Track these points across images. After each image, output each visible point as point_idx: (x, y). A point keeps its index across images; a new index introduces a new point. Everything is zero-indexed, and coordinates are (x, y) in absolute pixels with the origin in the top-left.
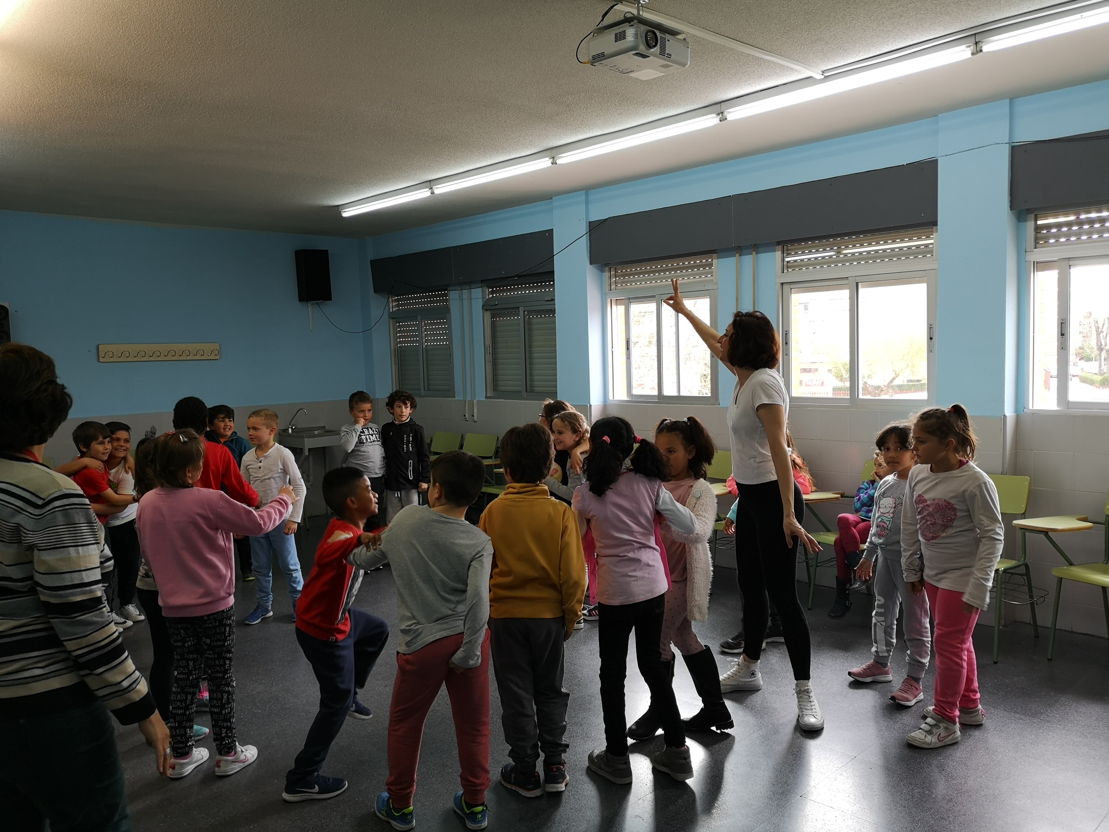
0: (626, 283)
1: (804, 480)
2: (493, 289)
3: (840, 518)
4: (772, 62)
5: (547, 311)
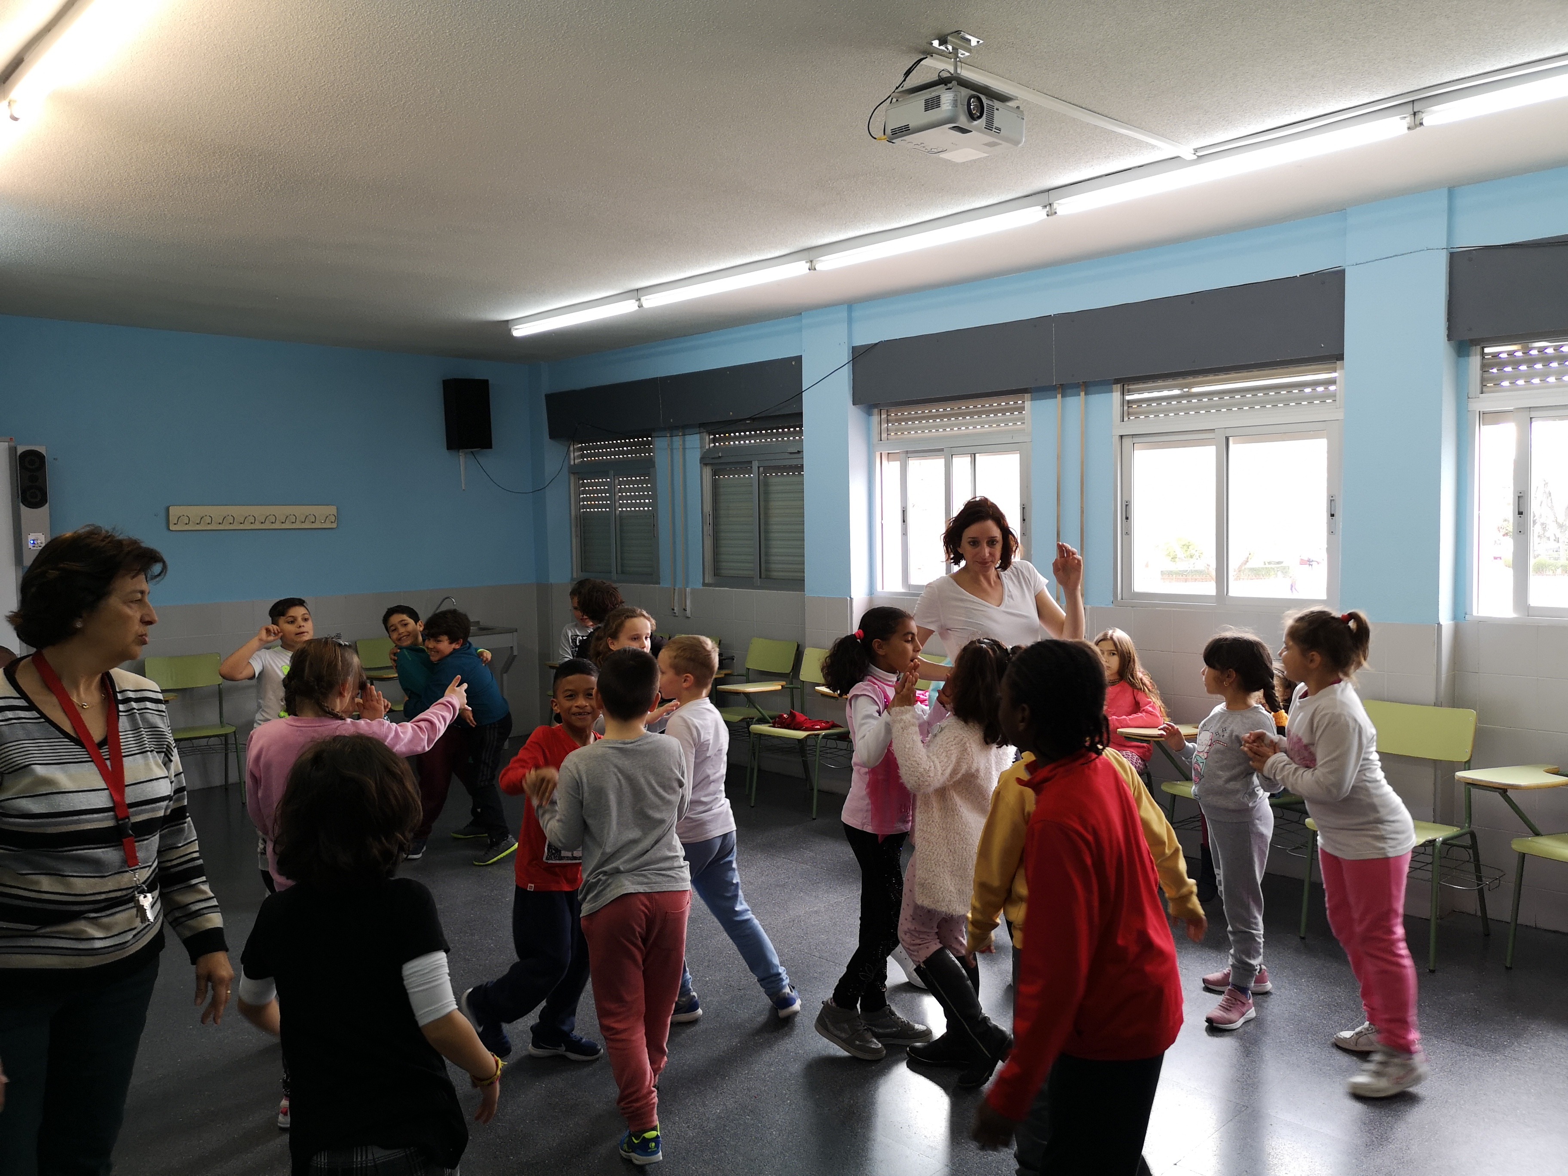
0: (902, 431)
1: (1154, 707)
2: (715, 436)
4: (1126, 137)
5: (791, 467)
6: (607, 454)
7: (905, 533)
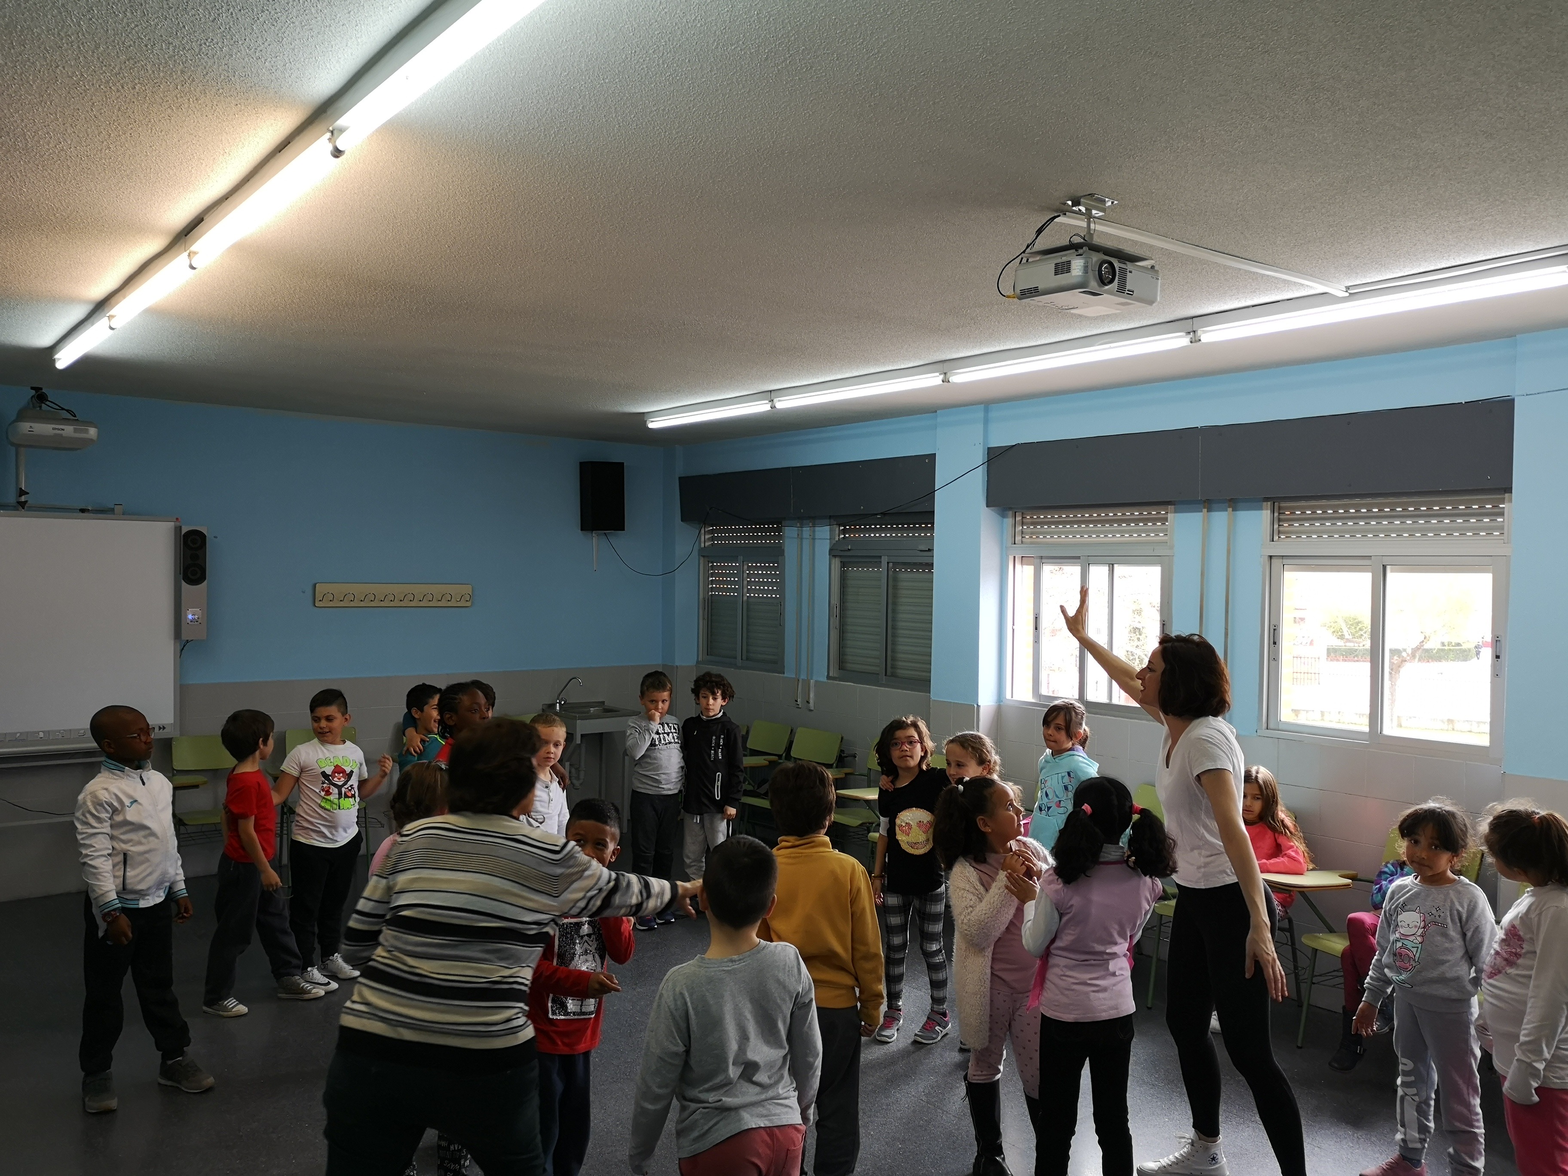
0: (1038, 534)
1: (1297, 852)
2: (845, 527)
3: (1350, 920)
4: (1273, 277)
5: (921, 564)
6: (737, 538)
7: (1037, 640)
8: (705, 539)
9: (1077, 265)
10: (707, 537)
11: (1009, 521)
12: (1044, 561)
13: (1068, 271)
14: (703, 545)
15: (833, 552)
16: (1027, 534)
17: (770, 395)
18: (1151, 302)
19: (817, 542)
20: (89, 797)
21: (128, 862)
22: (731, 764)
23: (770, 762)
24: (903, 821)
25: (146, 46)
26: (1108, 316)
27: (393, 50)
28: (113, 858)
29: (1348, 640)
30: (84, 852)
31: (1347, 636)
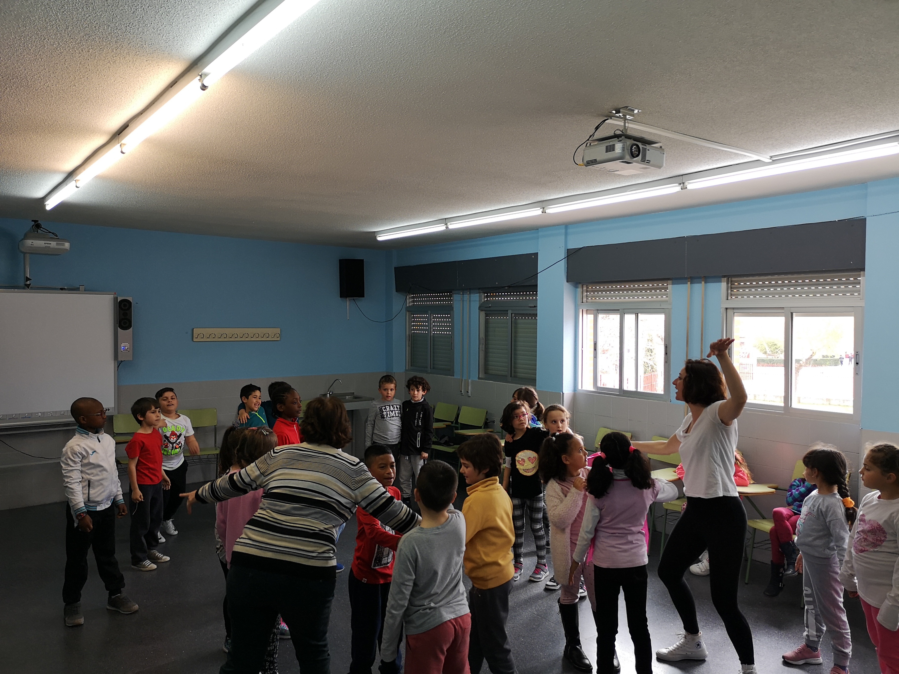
0: (595, 297)
1: (744, 474)
2: (487, 294)
3: (775, 512)
4: (729, 151)
5: (530, 314)
6: (427, 301)
7: (595, 357)
8: (409, 302)
9: (619, 147)
10: (410, 300)
11: (579, 290)
12: (599, 312)
13: (614, 150)
14: (408, 305)
15: (481, 308)
16: (589, 297)
17: (445, 221)
18: (660, 167)
19: (472, 303)
20: (69, 449)
21: (91, 485)
22: (426, 428)
23: (447, 425)
24: (520, 458)
25: (95, 27)
26: (635, 175)
27: (235, 29)
28: (82, 483)
29: (769, 355)
30: (66, 480)
31: (768, 352)
